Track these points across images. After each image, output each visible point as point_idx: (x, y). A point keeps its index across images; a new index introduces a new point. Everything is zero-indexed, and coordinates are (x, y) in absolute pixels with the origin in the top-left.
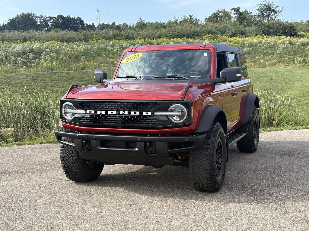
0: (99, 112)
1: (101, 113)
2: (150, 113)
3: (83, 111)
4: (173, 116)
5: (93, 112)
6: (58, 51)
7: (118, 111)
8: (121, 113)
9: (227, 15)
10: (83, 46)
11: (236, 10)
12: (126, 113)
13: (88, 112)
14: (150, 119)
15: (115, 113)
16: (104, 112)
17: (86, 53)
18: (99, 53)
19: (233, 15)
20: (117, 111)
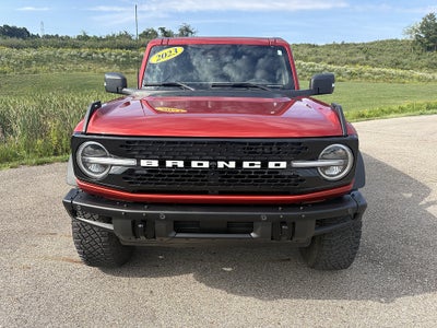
0: (169, 164)
1: (175, 166)
2: (283, 165)
3: (132, 162)
4: (325, 168)
5: (155, 163)
6: (8, 56)
7: (214, 161)
8: (221, 164)
9: (155, 33)
10: (33, 53)
11: (163, 30)
12: (232, 165)
13: (144, 163)
14: (284, 177)
15: (206, 164)
16: (180, 164)
17: (37, 59)
18: (49, 59)
19: (160, 33)
20: (210, 161)
